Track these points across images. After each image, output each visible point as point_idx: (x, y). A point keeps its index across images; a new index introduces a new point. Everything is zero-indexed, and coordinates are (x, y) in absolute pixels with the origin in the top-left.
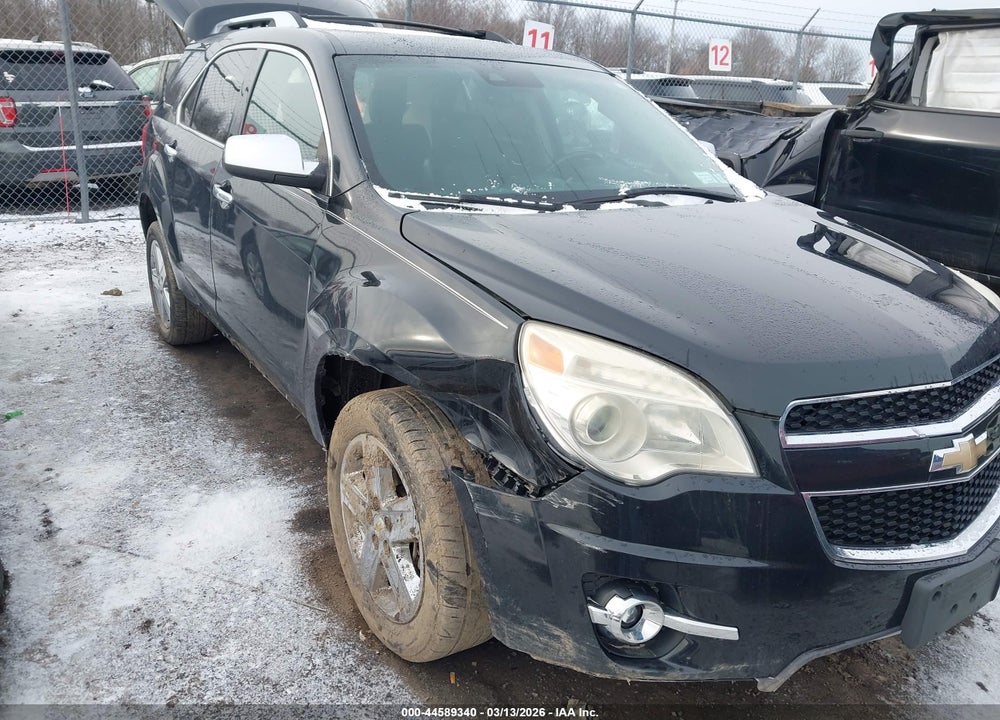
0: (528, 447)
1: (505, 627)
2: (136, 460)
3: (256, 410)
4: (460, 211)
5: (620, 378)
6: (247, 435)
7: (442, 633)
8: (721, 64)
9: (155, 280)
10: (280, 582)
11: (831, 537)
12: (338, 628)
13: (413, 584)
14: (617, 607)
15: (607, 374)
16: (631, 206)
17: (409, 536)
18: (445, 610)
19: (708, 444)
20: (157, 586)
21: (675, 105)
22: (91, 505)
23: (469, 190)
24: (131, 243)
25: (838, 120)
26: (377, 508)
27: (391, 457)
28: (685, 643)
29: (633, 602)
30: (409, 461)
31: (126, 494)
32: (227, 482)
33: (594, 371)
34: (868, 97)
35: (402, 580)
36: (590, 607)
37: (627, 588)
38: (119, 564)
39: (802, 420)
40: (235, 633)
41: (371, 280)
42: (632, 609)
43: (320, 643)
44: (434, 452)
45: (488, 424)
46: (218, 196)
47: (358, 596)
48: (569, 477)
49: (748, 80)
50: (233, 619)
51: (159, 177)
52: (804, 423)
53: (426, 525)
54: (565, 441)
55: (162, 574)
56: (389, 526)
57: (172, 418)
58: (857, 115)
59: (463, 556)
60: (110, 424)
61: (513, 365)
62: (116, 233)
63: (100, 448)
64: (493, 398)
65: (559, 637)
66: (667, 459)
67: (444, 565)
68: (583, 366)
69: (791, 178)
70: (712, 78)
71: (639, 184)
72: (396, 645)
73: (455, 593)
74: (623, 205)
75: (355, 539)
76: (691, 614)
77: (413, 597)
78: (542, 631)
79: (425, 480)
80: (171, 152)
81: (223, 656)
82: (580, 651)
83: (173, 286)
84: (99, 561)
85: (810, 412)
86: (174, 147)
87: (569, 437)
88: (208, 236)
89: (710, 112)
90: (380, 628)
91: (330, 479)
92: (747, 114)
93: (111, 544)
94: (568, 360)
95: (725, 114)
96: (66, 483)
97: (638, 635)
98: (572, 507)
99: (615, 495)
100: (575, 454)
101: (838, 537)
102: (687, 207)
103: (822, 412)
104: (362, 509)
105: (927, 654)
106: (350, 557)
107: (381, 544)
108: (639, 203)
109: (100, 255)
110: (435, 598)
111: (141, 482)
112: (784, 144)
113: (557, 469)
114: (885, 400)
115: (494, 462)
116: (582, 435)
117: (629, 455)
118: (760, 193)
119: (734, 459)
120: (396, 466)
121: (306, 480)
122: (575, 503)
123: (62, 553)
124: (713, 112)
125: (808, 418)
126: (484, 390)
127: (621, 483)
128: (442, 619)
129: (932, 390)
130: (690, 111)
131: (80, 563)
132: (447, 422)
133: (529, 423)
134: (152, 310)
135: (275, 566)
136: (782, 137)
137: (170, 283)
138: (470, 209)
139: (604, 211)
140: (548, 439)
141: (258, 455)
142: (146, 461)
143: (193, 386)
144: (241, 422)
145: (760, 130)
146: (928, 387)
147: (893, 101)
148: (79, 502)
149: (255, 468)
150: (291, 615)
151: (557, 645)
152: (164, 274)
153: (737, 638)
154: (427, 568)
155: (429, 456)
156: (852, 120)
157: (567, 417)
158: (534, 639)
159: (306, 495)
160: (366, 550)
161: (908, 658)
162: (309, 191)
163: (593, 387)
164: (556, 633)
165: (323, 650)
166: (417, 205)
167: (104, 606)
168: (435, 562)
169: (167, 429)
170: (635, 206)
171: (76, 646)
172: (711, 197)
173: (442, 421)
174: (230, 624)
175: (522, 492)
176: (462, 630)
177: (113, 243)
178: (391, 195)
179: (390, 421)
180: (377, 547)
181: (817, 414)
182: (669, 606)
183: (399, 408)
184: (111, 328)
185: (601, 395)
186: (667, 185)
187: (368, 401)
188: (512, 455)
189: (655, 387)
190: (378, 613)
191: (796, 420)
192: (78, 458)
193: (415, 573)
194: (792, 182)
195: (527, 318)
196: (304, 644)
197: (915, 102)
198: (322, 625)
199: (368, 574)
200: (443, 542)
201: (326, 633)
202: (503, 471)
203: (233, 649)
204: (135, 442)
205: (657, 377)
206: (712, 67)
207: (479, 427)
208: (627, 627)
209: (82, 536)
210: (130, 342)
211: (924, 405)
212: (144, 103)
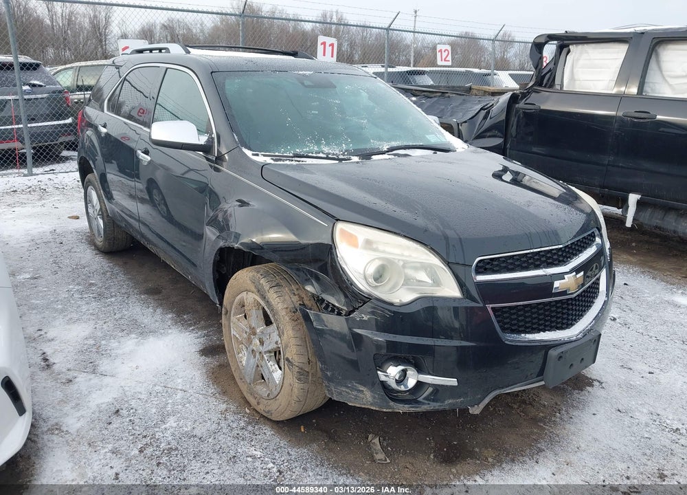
0: (341, 290)
1: (333, 389)
2: (94, 322)
3: (165, 289)
4: (294, 163)
5: (388, 249)
6: (161, 305)
7: (296, 399)
8: (445, 60)
9: (90, 211)
10: (195, 385)
11: (504, 329)
12: (233, 408)
13: (277, 375)
14: (393, 371)
15: (381, 247)
16: (390, 157)
17: (275, 346)
18: (297, 385)
19: (437, 282)
20: (121, 391)
21: (416, 90)
22: (71, 349)
23: (298, 150)
24: (64, 188)
25: (514, 99)
26: (255, 334)
27: (262, 303)
28: (430, 390)
29: (401, 368)
30: (273, 303)
31: (92, 342)
32: (153, 332)
33: (375, 246)
34: (530, 85)
35: (271, 373)
36: (379, 372)
37: (397, 361)
38: (95, 380)
39: (483, 268)
40: (174, 413)
41: (243, 203)
42: (400, 372)
43: (224, 416)
44: (287, 297)
45: (318, 279)
46: (140, 157)
47: (244, 388)
48: (364, 304)
49: (463, 69)
50: (169, 406)
51: (94, 146)
52: (486, 269)
53: (285, 338)
54: (362, 285)
55: (123, 384)
56: (262, 343)
57: (112, 297)
58: (524, 95)
59: (306, 354)
60: (73, 302)
61: (331, 245)
62: (52, 182)
63: (69, 316)
64: (320, 264)
65: (363, 391)
66: (414, 290)
67: (296, 360)
68: (369, 244)
69: (488, 134)
70: (439, 69)
71: (394, 144)
72: (268, 412)
73: (302, 375)
74: (386, 156)
75: (241, 355)
76: (431, 373)
77: (277, 382)
78: (353, 389)
79: (283, 313)
80: (104, 130)
81: (167, 425)
82: (374, 398)
83: (105, 214)
84: (83, 379)
85: (488, 263)
86: (105, 126)
87: (364, 282)
88: (134, 183)
89: (437, 94)
90: (258, 403)
91: (224, 321)
92: (460, 95)
93: (88, 370)
94: (361, 241)
95: (447, 95)
96: (52, 337)
97: (406, 386)
98: (367, 319)
99: (389, 310)
100: (367, 291)
101: (507, 329)
102: (422, 157)
103: (495, 263)
104: (245, 336)
105: (567, 401)
106: (238, 365)
107: (257, 354)
108: (395, 155)
109: (44, 197)
110: (292, 379)
111: (99, 334)
112: (483, 113)
113: (357, 299)
114: (528, 256)
115: (323, 300)
116: (370, 280)
117: (395, 290)
118: (465, 146)
119: (450, 289)
120: (266, 308)
121: (202, 328)
122: (368, 317)
123: (59, 376)
124: (440, 94)
125: (487, 266)
126: (316, 260)
127: (392, 304)
128: (295, 390)
129: (553, 250)
130: (425, 93)
131: (71, 381)
132: (293, 281)
133: (341, 276)
134: (88, 230)
135: (191, 376)
136: (482, 109)
137: (103, 213)
138: (299, 161)
139: (375, 160)
140: (352, 284)
141: (170, 316)
142: (101, 322)
143: (121, 277)
144: (156, 297)
145: (469, 105)
146: (551, 248)
147: (545, 87)
148: (63, 348)
149: (169, 323)
150: (204, 402)
151: (361, 396)
152: (98, 207)
153: (456, 384)
154: (286, 362)
155: (285, 300)
156: (522, 99)
157: (362, 272)
158: (349, 394)
159: (204, 337)
160: (248, 360)
161: (556, 404)
162: (201, 153)
163: (373, 255)
164: (361, 389)
165: (226, 419)
166: (269, 160)
167: (91, 403)
168: (290, 358)
169: (110, 303)
170: (393, 157)
171: (78, 425)
172: (435, 149)
173: (291, 281)
174: (169, 408)
175: (339, 314)
176: (307, 396)
177: (50, 189)
178: (253, 155)
179: (261, 282)
180: (255, 357)
181: (492, 264)
182: (420, 370)
183: (266, 275)
184: (61, 243)
185: (379, 259)
186: (411, 144)
187: (248, 273)
188: (333, 295)
189: (406, 253)
190: (256, 396)
191: (481, 267)
192: (57, 323)
193: (278, 369)
194: (490, 137)
195: (337, 220)
196: (215, 417)
197: (558, 87)
198: (224, 406)
199: (250, 373)
200: (294, 346)
201: (226, 410)
202: (328, 305)
203: (172, 421)
204: (91, 311)
205: (408, 248)
206: (439, 63)
207: (313, 282)
208: (399, 382)
209: (69, 366)
210: (75, 252)
211: (549, 258)
212: (66, 95)
